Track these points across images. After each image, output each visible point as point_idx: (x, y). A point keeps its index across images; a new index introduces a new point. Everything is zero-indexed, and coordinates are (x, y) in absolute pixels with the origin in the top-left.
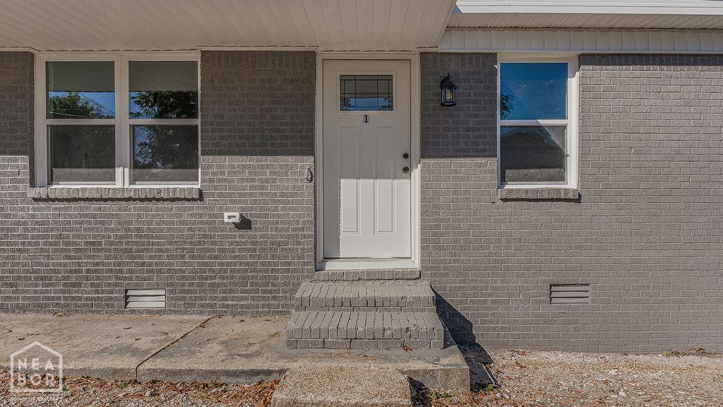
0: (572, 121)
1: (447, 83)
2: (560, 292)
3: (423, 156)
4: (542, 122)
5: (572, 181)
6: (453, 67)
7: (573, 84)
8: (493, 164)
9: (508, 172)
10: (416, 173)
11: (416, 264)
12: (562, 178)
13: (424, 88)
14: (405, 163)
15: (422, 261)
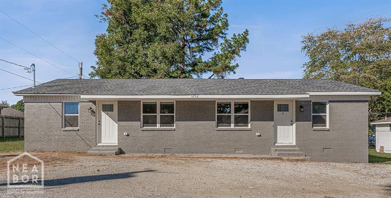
0: (328, 114)
1: (301, 107)
2: (325, 150)
3: (296, 121)
4: (321, 114)
5: (328, 127)
6: (303, 103)
7: (328, 106)
8: (311, 123)
9: (314, 125)
10: (294, 125)
11: (294, 144)
12: (325, 126)
13: (296, 107)
14: (291, 123)
15: (296, 143)
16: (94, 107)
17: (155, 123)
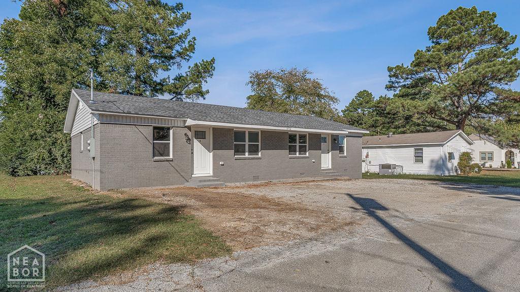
3: (332, 150)
10: (330, 153)
11: (330, 167)
12: (344, 154)
14: (328, 151)
16: (189, 134)
17: (243, 152)
